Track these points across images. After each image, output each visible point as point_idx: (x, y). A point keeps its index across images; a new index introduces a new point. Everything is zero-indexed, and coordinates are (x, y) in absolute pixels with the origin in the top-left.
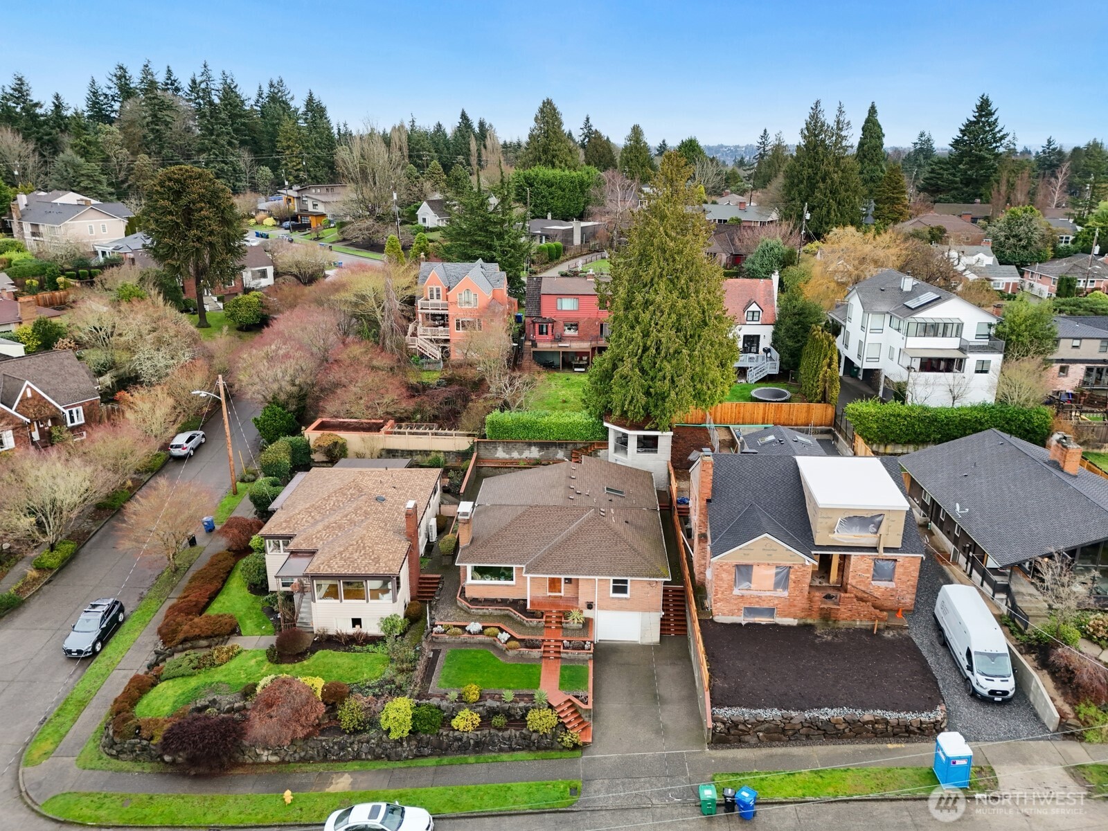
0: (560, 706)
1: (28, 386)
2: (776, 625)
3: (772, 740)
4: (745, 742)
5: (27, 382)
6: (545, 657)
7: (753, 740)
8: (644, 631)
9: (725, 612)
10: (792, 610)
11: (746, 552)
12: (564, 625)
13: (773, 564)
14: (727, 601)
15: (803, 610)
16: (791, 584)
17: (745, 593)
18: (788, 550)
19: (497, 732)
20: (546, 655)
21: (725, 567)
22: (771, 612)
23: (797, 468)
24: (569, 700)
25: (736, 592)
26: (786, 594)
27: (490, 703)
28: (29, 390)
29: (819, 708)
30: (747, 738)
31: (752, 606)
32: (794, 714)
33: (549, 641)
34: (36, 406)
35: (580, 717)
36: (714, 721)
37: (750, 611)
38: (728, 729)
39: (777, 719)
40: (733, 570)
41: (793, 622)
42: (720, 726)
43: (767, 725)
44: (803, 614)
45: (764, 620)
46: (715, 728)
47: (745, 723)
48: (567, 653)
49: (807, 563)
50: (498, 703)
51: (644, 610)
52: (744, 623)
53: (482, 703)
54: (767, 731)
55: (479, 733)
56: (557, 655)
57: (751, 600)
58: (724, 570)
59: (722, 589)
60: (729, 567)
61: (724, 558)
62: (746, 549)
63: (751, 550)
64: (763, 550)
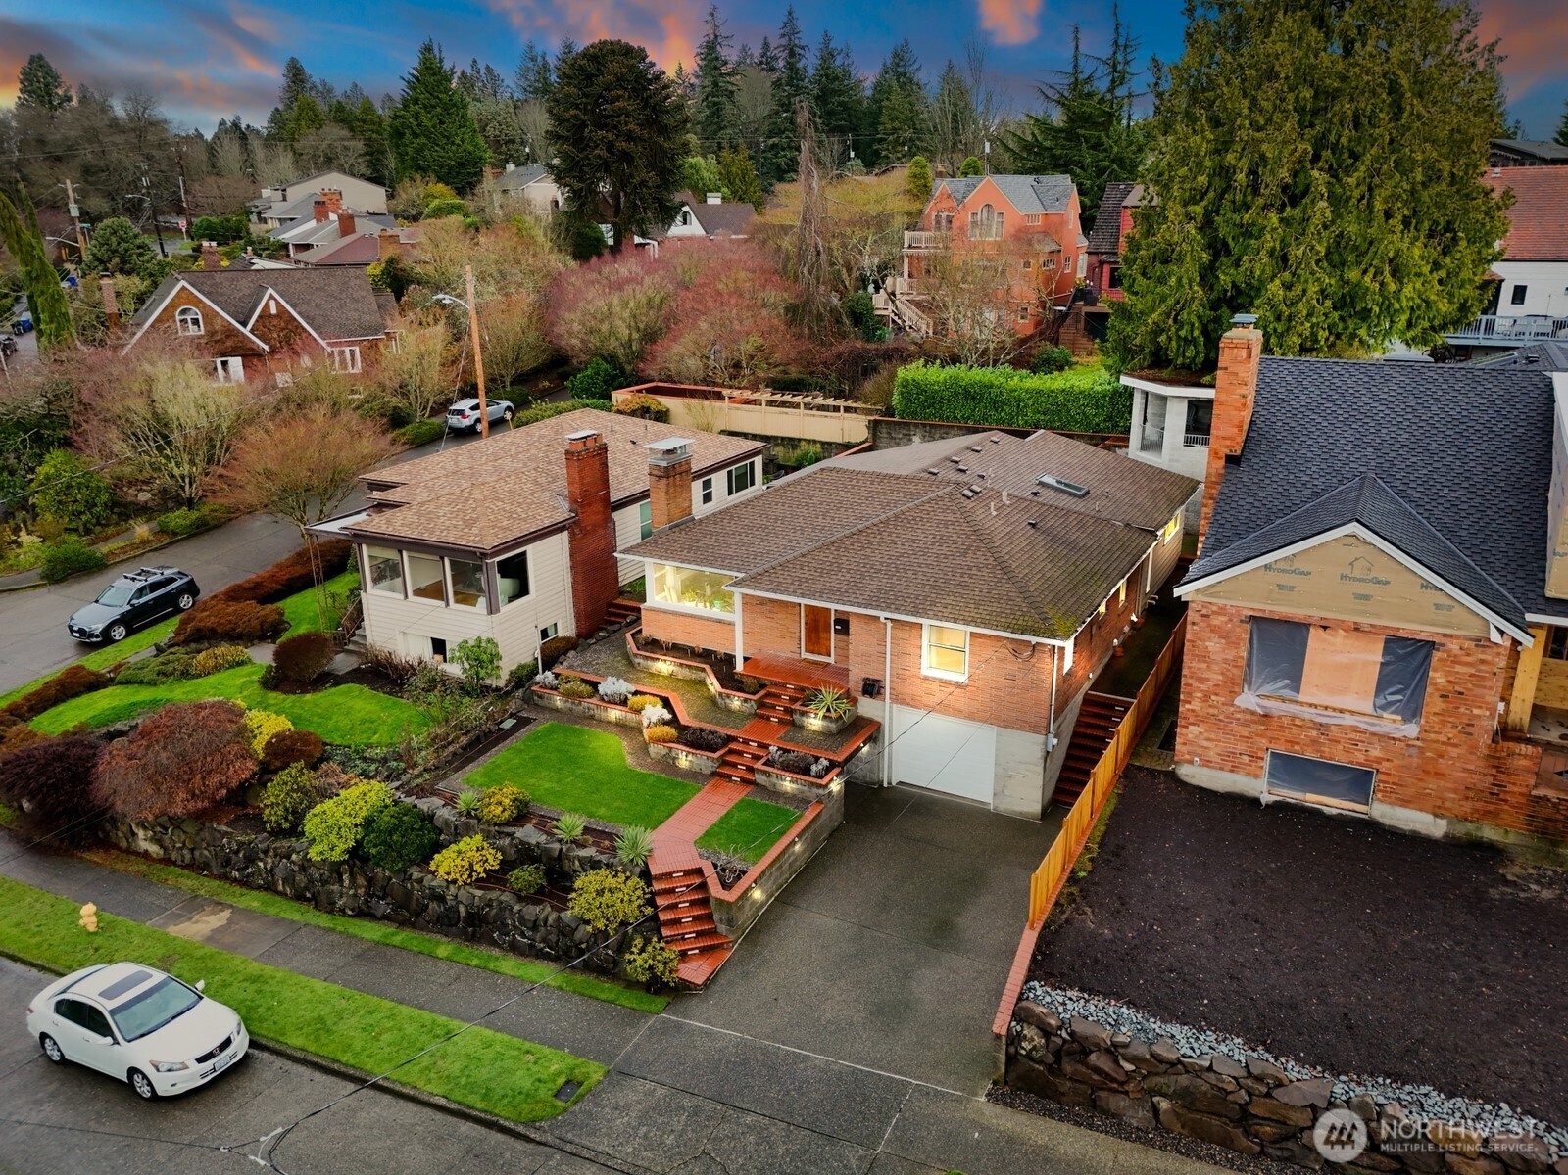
0: (669, 876)
1: (271, 297)
2: (1371, 825)
3: (1200, 1134)
4: (1107, 1113)
5: (270, 291)
6: (723, 776)
7: (1138, 1117)
8: (1003, 779)
9: (1212, 755)
10: (1432, 785)
11: (1284, 579)
12: (796, 717)
13: (1373, 631)
14: (1219, 724)
15: (1468, 792)
16: (1433, 703)
17: (1274, 706)
18: (1427, 585)
19: (513, 901)
20: (726, 770)
21: (1217, 621)
22: (1359, 782)
23: (1551, 400)
24: (699, 872)
25: (1248, 700)
26: (1411, 730)
27: (529, 834)
28: (273, 303)
29: (1400, 1078)
30: (1117, 1103)
31: (1296, 751)
32: (1293, 1071)
33: (746, 742)
34: (282, 330)
35: (709, 917)
36: (1021, 1015)
37: (1288, 767)
38: (1058, 1054)
39: (1227, 1070)
40: (1243, 633)
41: (1434, 827)
42: (1032, 1035)
43: (1184, 1080)
44: (1468, 806)
45: (1333, 804)
46: (1014, 1039)
47: (1114, 1050)
48: (768, 774)
49: (1495, 637)
50: (543, 838)
51: (1006, 723)
52: (1266, 798)
53: (510, 830)
54: (1185, 1098)
55: (479, 893)
56: (749, 777)
57: (1294, 731)
58: (1214, 629)
59: (1203, 687)
60: (1231, 620)
61: (1213, 590)
62: (1284, 571)
63: (1302, 573)
64: (1344, 577)
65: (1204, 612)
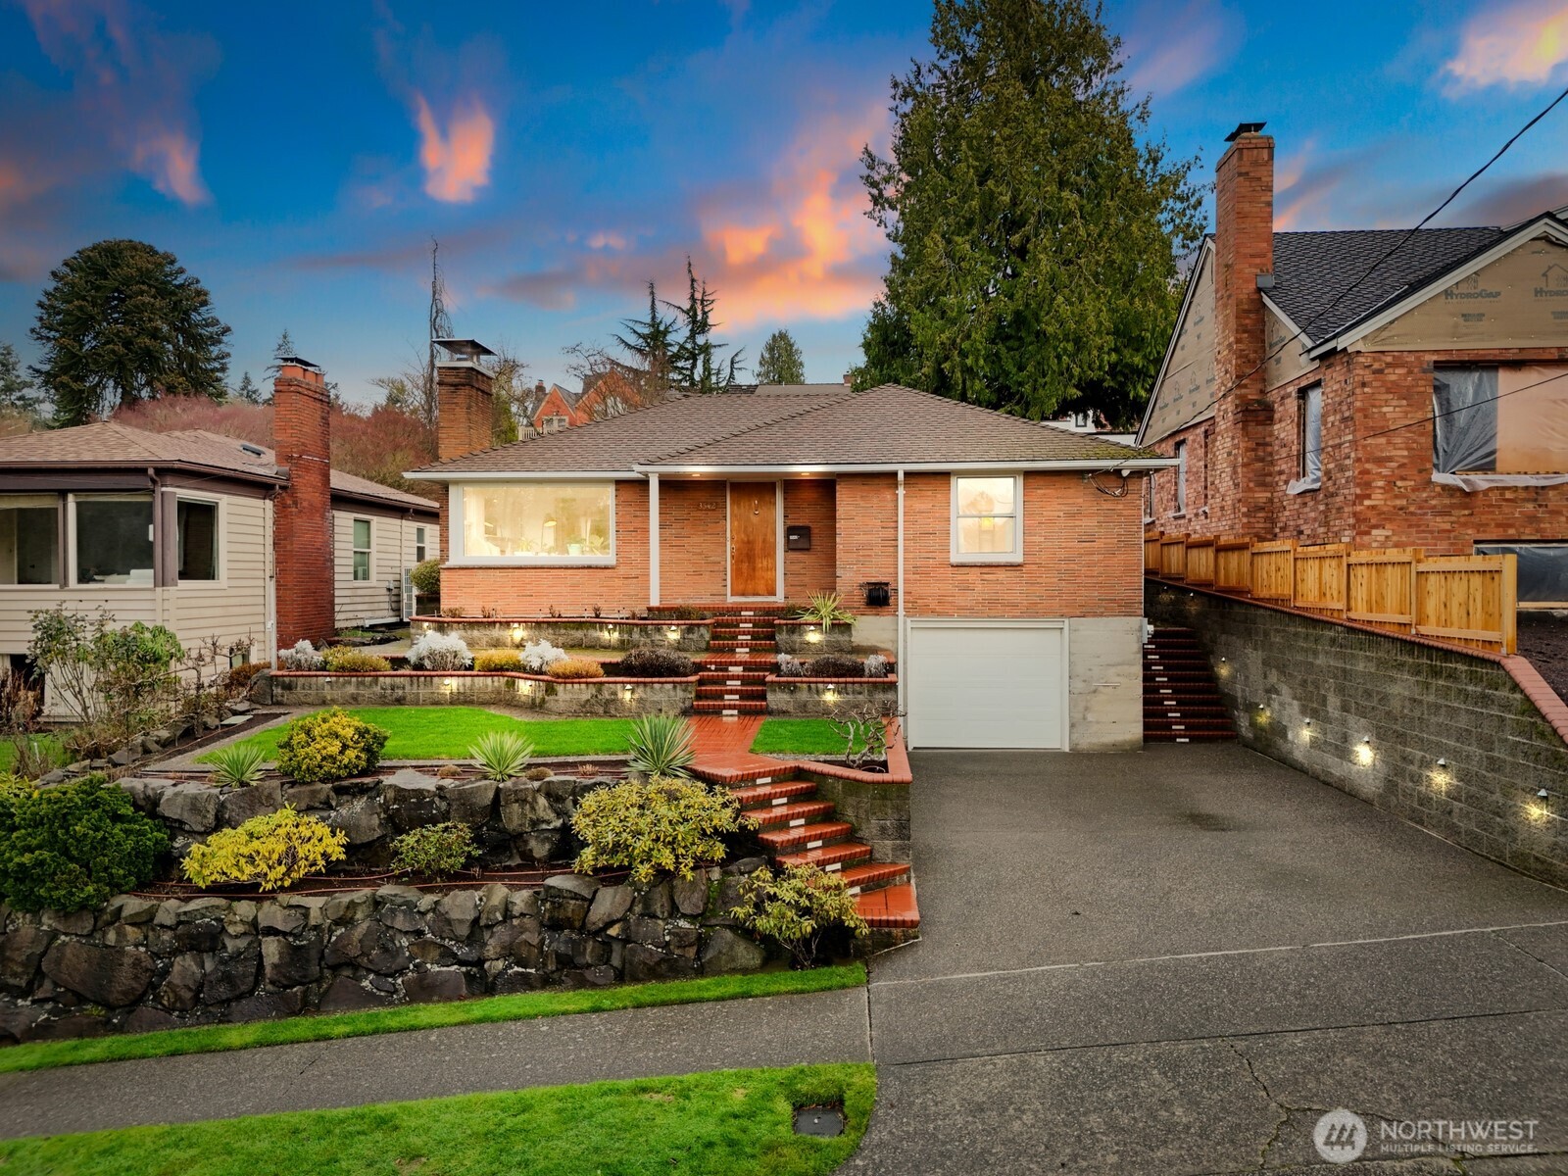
8: (1082, 695)
11: (1469, 305)
14: (1410, 518)
19: (410, 893)
20: (708, 703)
21: (1393, 375)
24: (797, 770)
31: (1511, 536)
33: (722, 668)
48: (793, 688)
50: (447, 782)
51: (1083, 610)
56: (753, 704)
57: (1506, 510)
58: (1392, 389)
59: (1385, 472)
60: (1410, 372)
61: (1385, 334)
62: (1469, 296)
63: (1490, 295)
64: (1538, 292)
65: (1376, 366)
